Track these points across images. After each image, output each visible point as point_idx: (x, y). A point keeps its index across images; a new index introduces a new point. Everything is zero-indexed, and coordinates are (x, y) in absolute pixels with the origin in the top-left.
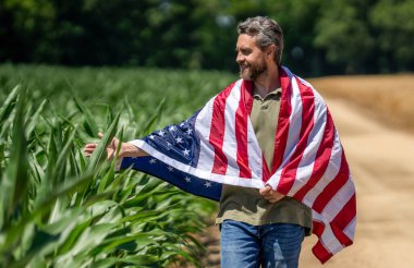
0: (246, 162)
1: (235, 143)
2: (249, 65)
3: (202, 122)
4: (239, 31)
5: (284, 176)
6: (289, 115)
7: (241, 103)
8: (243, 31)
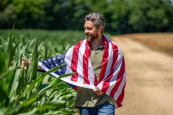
0: (87, 77)
1: (82, 69)
2: (91, 35)
3: (68, 57)
4: (86, 19)
5: (104, 84)
6: (107, 57)
7: (86, 51)
8: (88, 19)
